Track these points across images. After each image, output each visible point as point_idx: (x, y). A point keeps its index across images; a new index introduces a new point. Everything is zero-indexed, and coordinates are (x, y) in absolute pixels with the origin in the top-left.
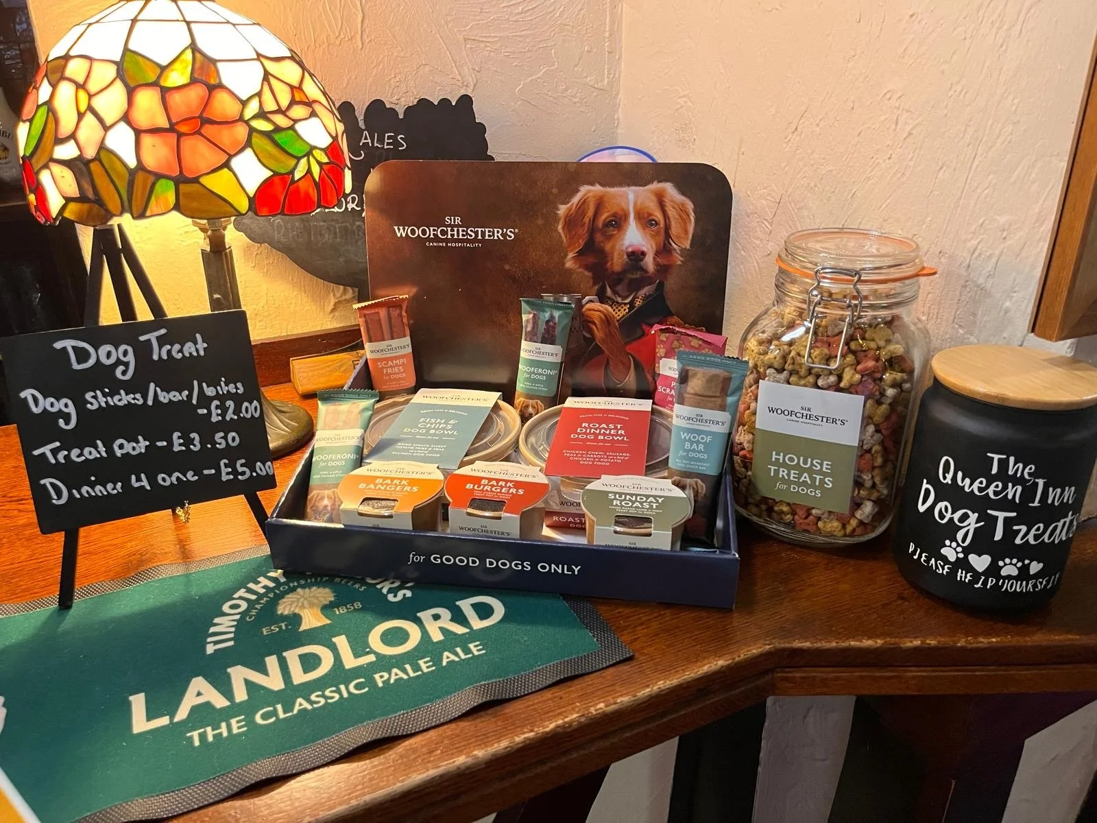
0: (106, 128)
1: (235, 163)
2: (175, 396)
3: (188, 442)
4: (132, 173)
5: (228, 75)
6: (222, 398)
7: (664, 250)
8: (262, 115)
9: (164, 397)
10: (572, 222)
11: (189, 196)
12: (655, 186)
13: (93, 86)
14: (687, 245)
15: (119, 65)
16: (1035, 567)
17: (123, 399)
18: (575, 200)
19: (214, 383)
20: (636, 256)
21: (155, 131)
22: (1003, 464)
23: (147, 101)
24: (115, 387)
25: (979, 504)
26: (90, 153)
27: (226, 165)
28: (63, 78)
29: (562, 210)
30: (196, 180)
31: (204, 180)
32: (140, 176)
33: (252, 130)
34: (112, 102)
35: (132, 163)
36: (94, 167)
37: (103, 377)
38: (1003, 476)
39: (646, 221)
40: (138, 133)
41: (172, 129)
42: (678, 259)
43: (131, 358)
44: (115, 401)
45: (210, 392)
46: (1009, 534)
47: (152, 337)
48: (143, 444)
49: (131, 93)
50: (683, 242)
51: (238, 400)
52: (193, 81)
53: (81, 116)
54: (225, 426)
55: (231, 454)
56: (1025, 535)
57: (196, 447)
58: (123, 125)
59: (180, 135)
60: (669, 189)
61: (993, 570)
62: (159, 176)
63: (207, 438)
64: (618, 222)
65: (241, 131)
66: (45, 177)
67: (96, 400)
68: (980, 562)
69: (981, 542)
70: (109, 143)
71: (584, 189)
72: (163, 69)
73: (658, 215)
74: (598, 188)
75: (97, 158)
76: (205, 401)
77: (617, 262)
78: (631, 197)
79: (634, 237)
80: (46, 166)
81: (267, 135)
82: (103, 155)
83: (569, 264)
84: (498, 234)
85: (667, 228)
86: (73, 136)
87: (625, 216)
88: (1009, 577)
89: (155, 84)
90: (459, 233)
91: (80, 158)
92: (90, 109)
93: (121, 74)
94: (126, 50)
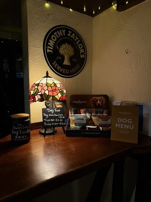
0: (45, 91)
1: (58, 94)
2: (57, 115)
3: (58, 120)
4: (48, 95)
5: (57, 85)
6: (61, 116)
7: (102, 103)
8: (61, 89)
9: (56, 115)
10: (92, 101)
11: (54, 98)
12: (101, 97)
13: (43, 86)
14: (105, 103)
15: (46, 84)
16: (26, 136)
17: (52, 115)
18: (93, 98)
19: (60, 114)
20: (99, 104)
21: (50, 91)
22: (19, 125)
23: (50, 88)
24: (52, 114)
25: (18, 130)
26: (43, 94)
27: (57, 95)
28: (39, 86)
29: (91, 99)
30: (54, 96)
31: (55, 96)
32: (49, 96)
33: (60, 91)
34: (46, 88)
35: (48, 94)
36: (43, 95)
37: (51, 113)
38: (19, 126)
39: (100, 100)
40: (49, 91)
41: (52, 91)
42: (104, 104)
43: (53, 111)
44: (51, 115)
45: (60, 115)
46: (22, 133)
47: (55, 109)
48: (53, 120)
49: (48, 87)
50: (104, 102)
51: (62, 116)
52: (54, 86)
53: (42, 90)
54: (61, 119)
55: (61, 122)
56: (23, 133)
57: (58, 121)
58: (47, 90)
59: (53, 91)
60: (102, 97)
61: (21, 138)
62: (51, 96)
63: (59, 120)
64: (97, 101)
65: (59, 91)
66: (36, 97)
67: (50, 115)
68: (19, 137)
69: (19, 135)
70: (45, 92)
71: (93, 97)
72: (51, 85)
73: (101, 100)
74: (95, 97)
75: (44, 94)
76: (59, 116)
77: (97, 105)
78: (98, 98)
79: (99, 102)
80: (37, 95)
81: (61, 91)
82: (45, 94)
83: (92, 105)
84: (84, 102)
85: (102, 101)
86: (41, 92)
87: (98, 100)
88: (23, 138)
89: (50, 86)
90: (80, 102)
91: (42, 94)
92: (43, 89)
93: (47, 85)
94: (47, 83)
